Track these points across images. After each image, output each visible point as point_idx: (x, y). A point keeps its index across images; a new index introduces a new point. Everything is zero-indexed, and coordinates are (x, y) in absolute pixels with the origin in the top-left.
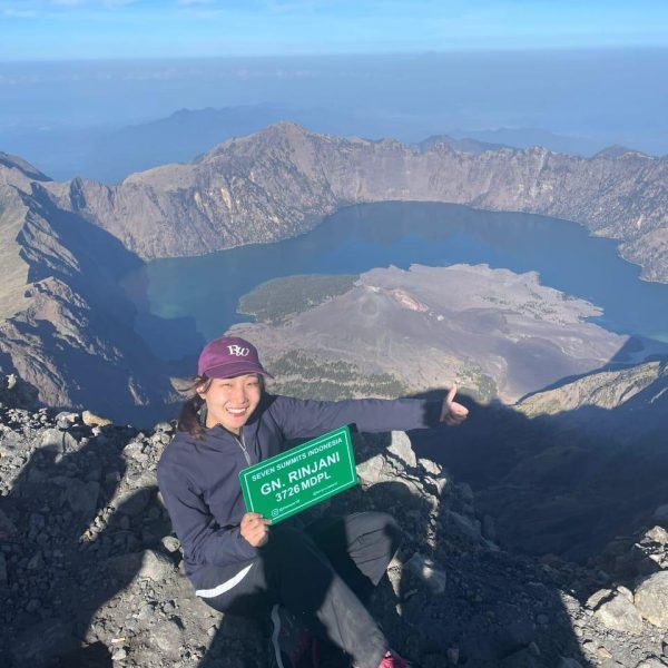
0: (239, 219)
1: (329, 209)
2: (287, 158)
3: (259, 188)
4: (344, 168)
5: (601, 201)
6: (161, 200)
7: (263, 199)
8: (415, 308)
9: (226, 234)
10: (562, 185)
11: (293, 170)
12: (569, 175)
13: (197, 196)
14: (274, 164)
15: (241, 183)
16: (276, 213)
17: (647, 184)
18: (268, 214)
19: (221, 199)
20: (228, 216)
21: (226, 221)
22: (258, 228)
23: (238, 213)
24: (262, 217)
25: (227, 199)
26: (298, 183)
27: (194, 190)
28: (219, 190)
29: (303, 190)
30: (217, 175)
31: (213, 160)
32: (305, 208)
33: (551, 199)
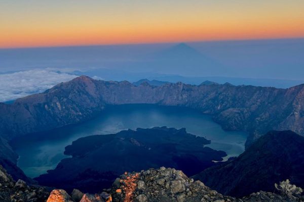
0: (64, 114)
1: (103, 108)
2: (84, 89)
3: (72, 101)
4: (108, 92)
5: (204, 101)
6: (30, 109)
7: (74, 105)
8: (139, 145)
9: (59, 121)
10: (190, 95)
11: (87, 94)
12: (192, 92)
13: (46, 106)
14: (78, 92)
15: (65, 100)
16: (81, 111)
17: (220, 94)
18: (77, 111)
19: (57, 107)
20: (60, 113)
21: (59, 116)
22: (73, 117)
23: (64, 112)
24: (75, 113)
25: (59, 106)
26: (89, 99)
27: (45, 104)
28: (56, 103)
29: (91, 101)
30: (55, 97)
31: (53, 91)
32: (92, 108)
33: (187, 100)
